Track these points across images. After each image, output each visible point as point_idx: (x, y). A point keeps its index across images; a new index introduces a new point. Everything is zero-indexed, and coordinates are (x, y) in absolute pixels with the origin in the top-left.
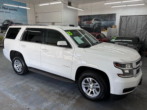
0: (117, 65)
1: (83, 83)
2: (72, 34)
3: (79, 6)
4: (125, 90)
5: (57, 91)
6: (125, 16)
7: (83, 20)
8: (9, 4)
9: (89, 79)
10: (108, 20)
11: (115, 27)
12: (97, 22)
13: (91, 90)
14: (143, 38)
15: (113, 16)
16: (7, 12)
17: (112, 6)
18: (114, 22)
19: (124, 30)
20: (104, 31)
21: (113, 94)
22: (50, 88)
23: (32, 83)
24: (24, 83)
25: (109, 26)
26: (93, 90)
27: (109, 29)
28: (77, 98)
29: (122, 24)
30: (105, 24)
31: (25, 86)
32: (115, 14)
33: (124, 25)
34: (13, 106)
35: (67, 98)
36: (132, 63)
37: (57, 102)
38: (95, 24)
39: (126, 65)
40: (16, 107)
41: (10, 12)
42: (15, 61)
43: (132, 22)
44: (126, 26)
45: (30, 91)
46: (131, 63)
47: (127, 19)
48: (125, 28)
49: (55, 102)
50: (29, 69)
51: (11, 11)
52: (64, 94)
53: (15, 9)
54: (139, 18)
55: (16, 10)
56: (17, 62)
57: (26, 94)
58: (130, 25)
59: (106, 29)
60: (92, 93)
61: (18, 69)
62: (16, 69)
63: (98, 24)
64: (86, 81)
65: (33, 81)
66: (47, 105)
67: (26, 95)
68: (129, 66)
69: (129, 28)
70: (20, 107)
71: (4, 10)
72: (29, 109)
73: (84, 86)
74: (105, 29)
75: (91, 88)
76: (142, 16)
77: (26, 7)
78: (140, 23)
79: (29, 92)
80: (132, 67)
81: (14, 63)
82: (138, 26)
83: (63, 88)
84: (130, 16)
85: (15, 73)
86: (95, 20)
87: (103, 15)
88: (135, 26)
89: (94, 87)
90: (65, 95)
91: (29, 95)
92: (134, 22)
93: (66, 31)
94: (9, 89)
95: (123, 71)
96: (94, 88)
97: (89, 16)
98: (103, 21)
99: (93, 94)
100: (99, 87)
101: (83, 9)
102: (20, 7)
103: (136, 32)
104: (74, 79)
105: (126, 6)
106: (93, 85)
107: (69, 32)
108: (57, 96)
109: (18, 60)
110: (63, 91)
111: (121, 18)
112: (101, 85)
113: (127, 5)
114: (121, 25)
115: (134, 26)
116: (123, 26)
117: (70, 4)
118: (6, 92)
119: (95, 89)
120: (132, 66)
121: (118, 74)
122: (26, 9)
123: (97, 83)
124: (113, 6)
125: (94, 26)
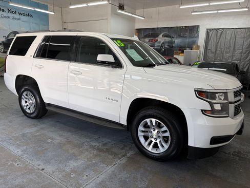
0: (200, 94)
1: (141, 128)
2: (123, 45)
3: (138, 11)
4: (214, 140)
5: (94, 144)
6: (215, 29)
7: (143, 36)
8: (18, 3)
9: (151, 121)
10: (185, 37)
11: (198, 47)
12: (167, 39)
13: (154, 141)
14: (245, 67)
15: (194, 29)
16: (15, 19)
17: (193, 12)
18: (195, 39)
19: (212, 52)
20: (179, 54)
21: (193, 146)
22: (83, 140)
23: (51, 131)
24: (37, 131)
25: (187, 46)
26: (158, 141)
27: (187, 51)
28: (128, 155)
29: (210, 43)
30: (180, 42)
31: (38, 135)
32: (197, 27)
33: (213, 44)
34: (16, 164)
35: (111, 155)
36: (227, 92)
37: (94, 161)
38: (163, 43)
39: (217, 95)
40: (21, 166)
41: (19, 19)
42: (24, 94)
43: (226, 40)
44: (217, 46)
45: (48, 143)
46: (225, 91)
47: (219, 35)
48: (214, 50)
49: (91, 161)
50: (47, 108)
51: (22, 17)
52: (107, 149)
53: (29, 14)
54: (239, 33)
55: (31, 16)
56: (26, 95)
57: (39, 147)
58: (222, 45)
59: (183, 52)
60: (156, 146)
61: (29, 109)
62: (25, 108)
63: (169, 42)
64: (146, 126)
65: (53, 128)
66: (75, 164)
67: (39, 149)
68: (222, 98)
69: (221, 49)
70: (28, 166)
71: (10, 15)
72: (43, 169)
73: (143, 134)
74: (180, 52)
75: (154, 137)
76: (243, 30)
77: (47, 10)
78: (240, 41)
79: (45, 144)
80: (227, 100)
81: (23, 97)
82: (237, 47)
83: (106, 140)
84: (223, 29)
85: (22, 116)
86: (164, 36)
87: (178, 27)
88: (232, 45)
89: (160, 135)
90: (107, 151)
91: (45, 149)
92: (231, 39)
93: (113, 39)
94: (11, 139)
95: (211, 104)
96: (159, 137)
97: (153, 29)
98: (176, 37)
99: (158, 148)
100: (168, 134)
101: (144, 17)
102: (37, 10)
103: (233, 56)
104: (124, 122)
105: (216, 12)
106: (158, 132)
107: (118, 41)
108: (95, 152)
109: (29, 92)
110: (104, 145)
111: (208, 33)
112: (172, 130)
113: (218, 10)
114: (208, 45)
115: (230, 47)
116: (212, 46)
117: (121, 7)
118: (5, 143)
119: (161, 139)
120: (226, 98)
121: (202, 110)
122: (48, 14)
123: (165, 128)
124: (195, 12)
125: (162, 46)
